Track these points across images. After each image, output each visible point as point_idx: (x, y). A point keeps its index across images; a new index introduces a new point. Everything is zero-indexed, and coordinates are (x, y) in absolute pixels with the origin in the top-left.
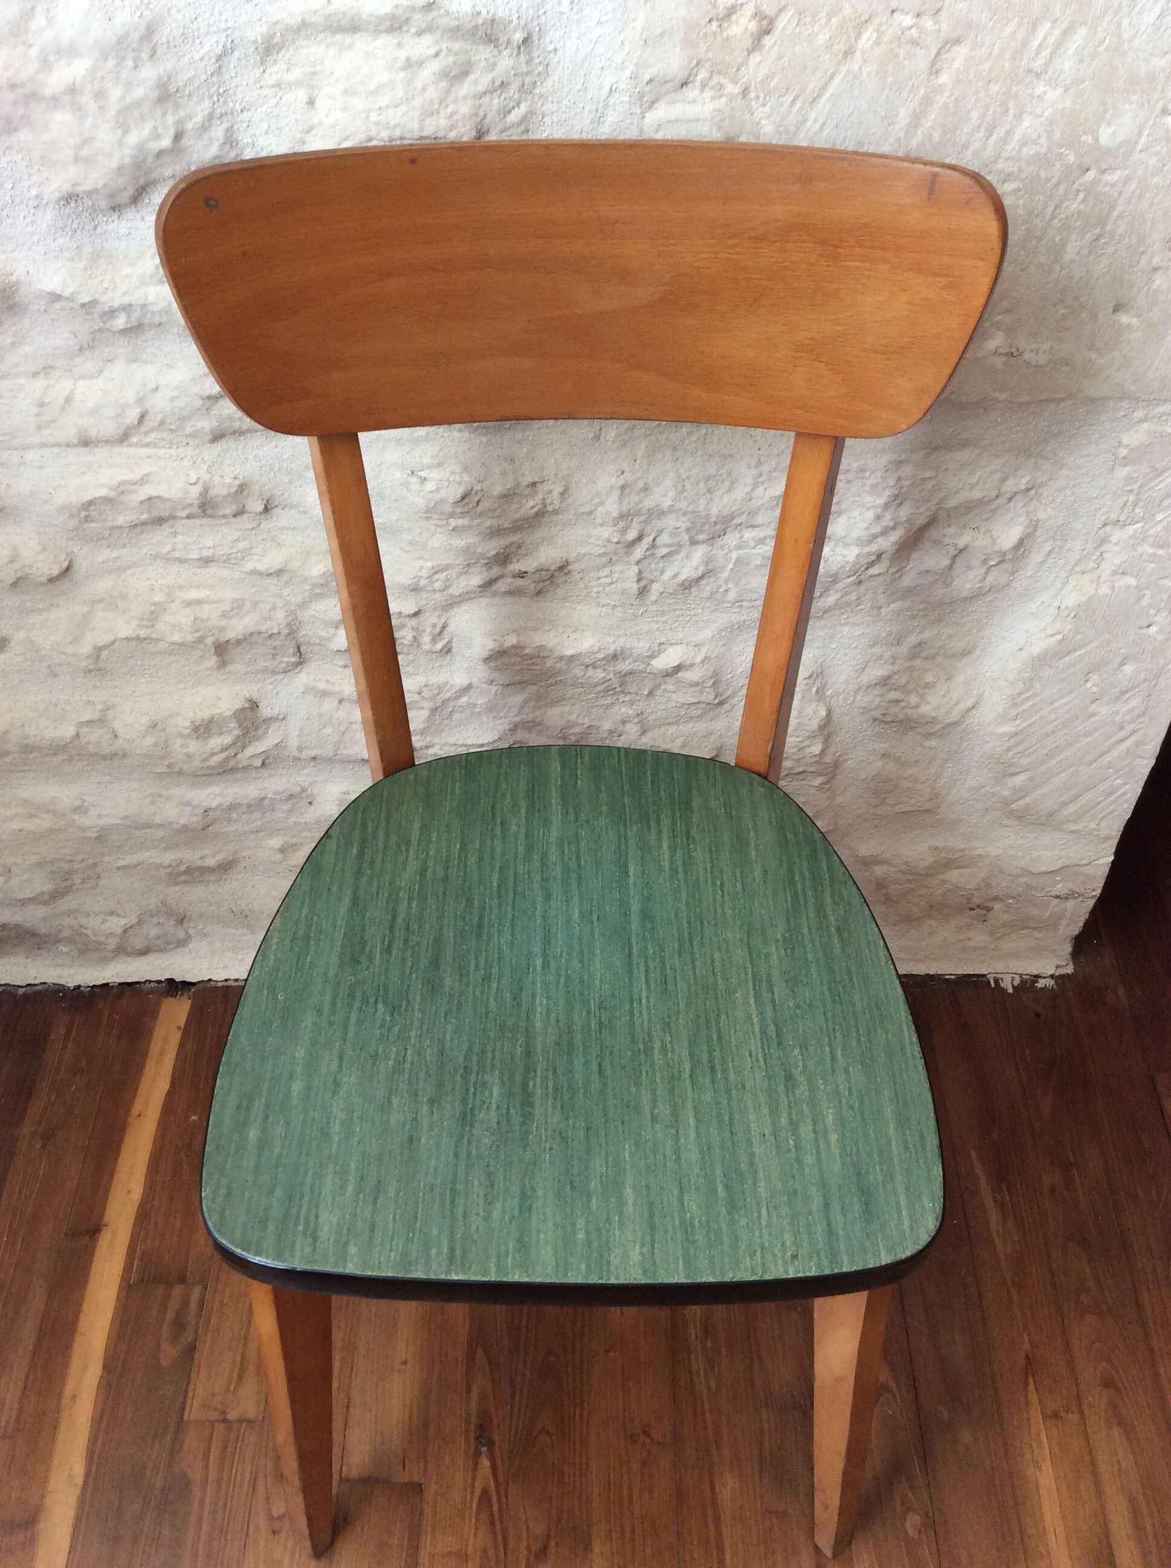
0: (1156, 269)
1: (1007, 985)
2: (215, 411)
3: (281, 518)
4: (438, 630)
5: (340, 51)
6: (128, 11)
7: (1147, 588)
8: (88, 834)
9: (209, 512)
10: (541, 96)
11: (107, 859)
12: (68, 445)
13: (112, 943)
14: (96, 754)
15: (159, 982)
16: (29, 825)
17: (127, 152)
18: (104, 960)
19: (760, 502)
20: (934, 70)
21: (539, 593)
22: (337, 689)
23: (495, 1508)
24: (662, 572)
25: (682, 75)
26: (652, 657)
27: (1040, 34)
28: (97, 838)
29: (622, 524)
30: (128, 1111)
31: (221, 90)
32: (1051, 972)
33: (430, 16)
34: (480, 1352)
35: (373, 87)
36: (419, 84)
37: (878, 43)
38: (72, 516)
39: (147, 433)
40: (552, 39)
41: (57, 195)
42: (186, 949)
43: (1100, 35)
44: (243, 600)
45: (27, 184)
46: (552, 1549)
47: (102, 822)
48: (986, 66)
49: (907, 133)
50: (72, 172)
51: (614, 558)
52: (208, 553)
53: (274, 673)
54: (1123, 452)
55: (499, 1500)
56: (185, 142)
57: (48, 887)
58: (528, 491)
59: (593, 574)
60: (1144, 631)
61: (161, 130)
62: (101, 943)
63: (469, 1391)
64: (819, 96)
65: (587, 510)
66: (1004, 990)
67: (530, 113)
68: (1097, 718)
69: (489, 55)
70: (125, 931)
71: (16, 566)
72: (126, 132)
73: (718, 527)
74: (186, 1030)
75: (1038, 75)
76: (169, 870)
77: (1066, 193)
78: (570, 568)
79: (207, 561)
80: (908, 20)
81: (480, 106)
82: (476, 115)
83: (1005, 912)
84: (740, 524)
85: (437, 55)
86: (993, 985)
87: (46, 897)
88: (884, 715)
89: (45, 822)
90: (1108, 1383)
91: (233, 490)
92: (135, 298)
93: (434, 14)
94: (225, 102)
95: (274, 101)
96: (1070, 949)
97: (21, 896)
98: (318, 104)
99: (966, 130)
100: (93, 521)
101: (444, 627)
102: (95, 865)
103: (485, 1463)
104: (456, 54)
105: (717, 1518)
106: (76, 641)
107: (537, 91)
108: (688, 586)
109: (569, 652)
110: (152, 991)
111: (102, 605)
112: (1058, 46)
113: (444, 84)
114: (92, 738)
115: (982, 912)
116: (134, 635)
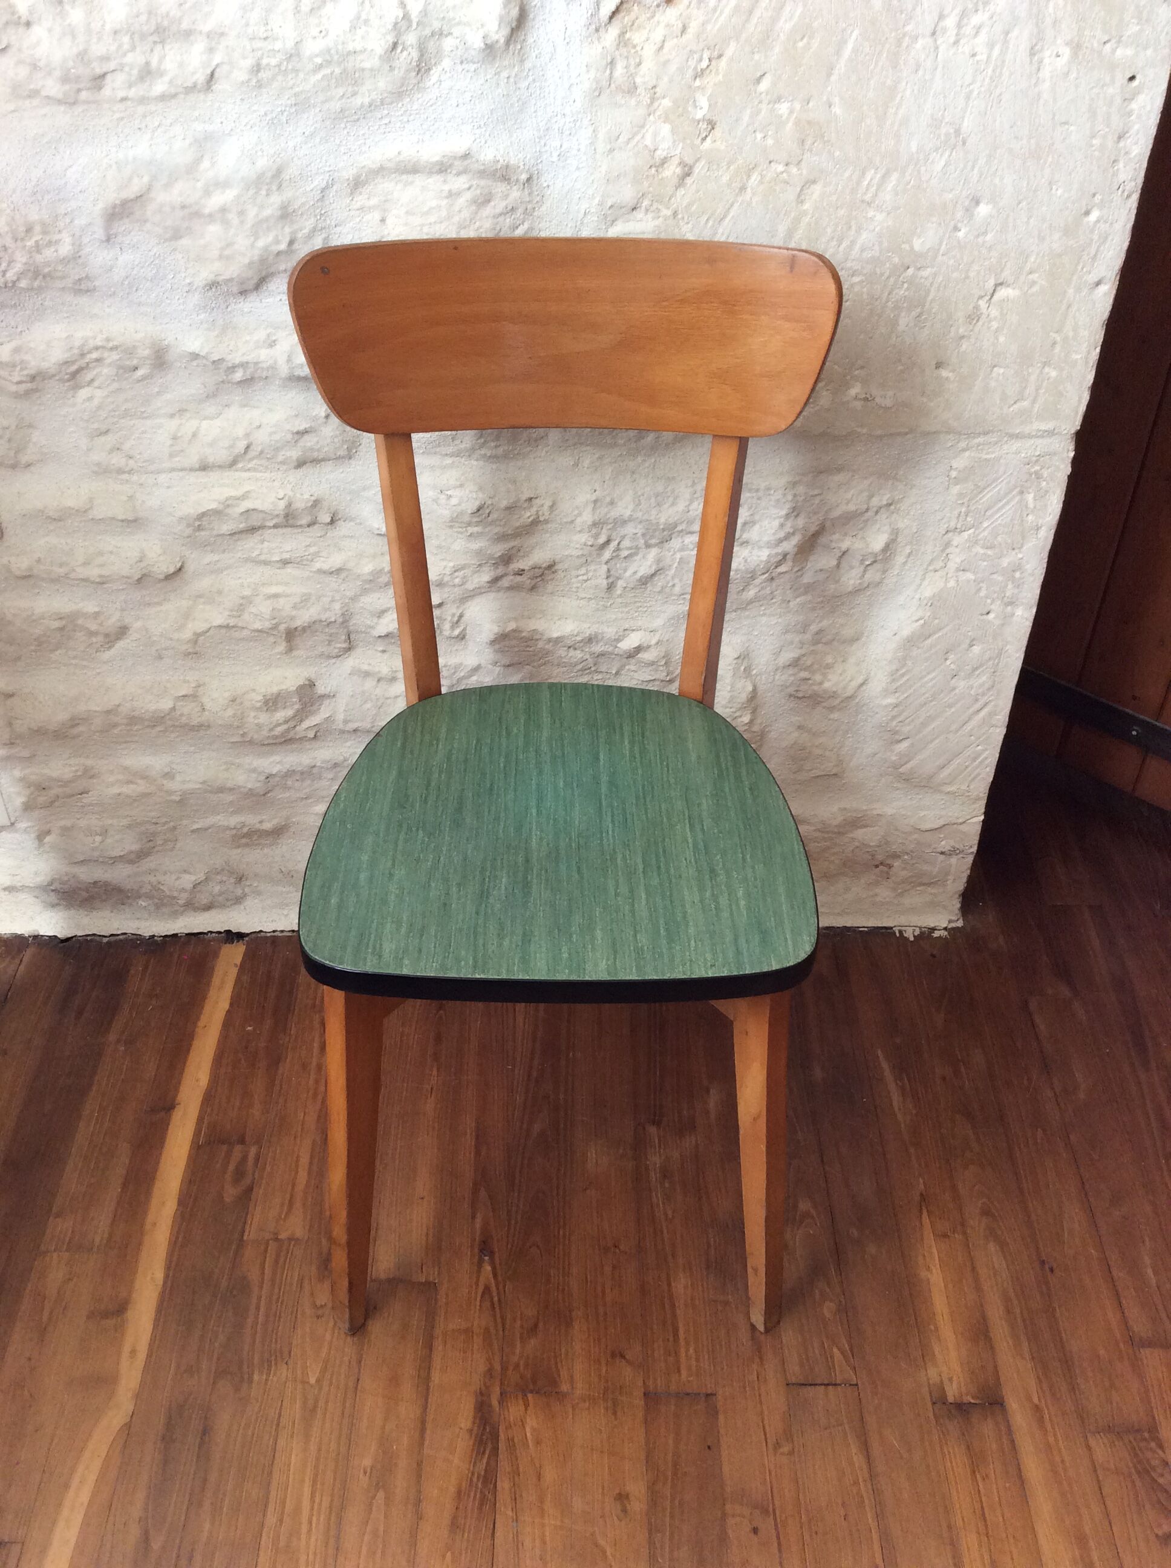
0: (963, 337)
1: (909, 934)
2: (301, 444)
3: (343, 528)
4: (456, 619)
5: (405, 185)
6: (266, 158)
7: (983, 582)
8: (173, 798)
9: (291, 522)
10: (538, 217)
11: (185, 822)
12: (191, 470)
13: (183, 898)
14: (186, 725)
15: (219, 933)
16: (129, 790)
17: (257, 252)
18: (175, 914)
19: (696, 513)
20: (800, 200)
21: (533, 588)
22: (377, 669)
23: (496, 1299)
24: (625, 570)
25: (631, 204)
26: (618, 640)
27: (868, 176)
28: (179, 801)
29: (594, 531)
30: (195, 1024)
31: (323, 212)
32: (945, 926)
33: (466, 163)
34: (482, 1193)
35: (426, 210)
36: (457, 208)
37: (761, 182)
38: (188, 526)
39: (250, 460)
40: (546, 179)
41: (204, 282)
42: (242, 907)
43: (908, 178)
44: (310, 594)
45: (183, 275)
46: (541, 1325)
47: (185, 787)
48: (834, 198)
50: (217, 266)
51: (589, 559)
52: (286, 556)
53: (329, 657)
54: (954, 474)
55: (498, 1294)
56: (297, 243)
57: (135, 847)
58: (526, 505)
59: (574, 573)
60: (985, 617)
61: (280, 238)
62: (175, 898)
63: (474, 1217)
64: (725, 217)
65: (569, 520)
66: (907, 939)
68: (957, 691)
69: (504, 189)
70: (194, 887)
71: (142, 565)
72: (256, 239)
73: (665, 533)
74: (242, 967)
75: (869, 204)
76: (234, 832)
77: (895, 283)
78: (556, 567)
79: (285, 563)
80: (781, 168)
81: (497, 223)
83: (904, 869)
84: (682, 531)
85: (469, 188)
86: (898, 935)
87: (133, 856)
88: (797, 691)
89: (141, 787)
90: (986, 1212)
91: (309, 505)
92: (251, 357)
93: (469, 161)
94: (325, 220)
95: (358, 220)
96: (959, 905)
97: (113, 854)
98: (388, 221)
99: (824, 240)
100: (203, 530)
101: (461, 616)
102: (175, 828)
103: (488, 1268)
104: (482, 188)
105: (673, 1306)
106: (180, 628)
107: (536, 214)
108: (645, 581)
109: (555, 635)
110: (214, 939)
111: (202, 600)
112: (880, 186)
113: (473, 208)
114: (186, 711)
115: (885, 869)
116: (225, 624)
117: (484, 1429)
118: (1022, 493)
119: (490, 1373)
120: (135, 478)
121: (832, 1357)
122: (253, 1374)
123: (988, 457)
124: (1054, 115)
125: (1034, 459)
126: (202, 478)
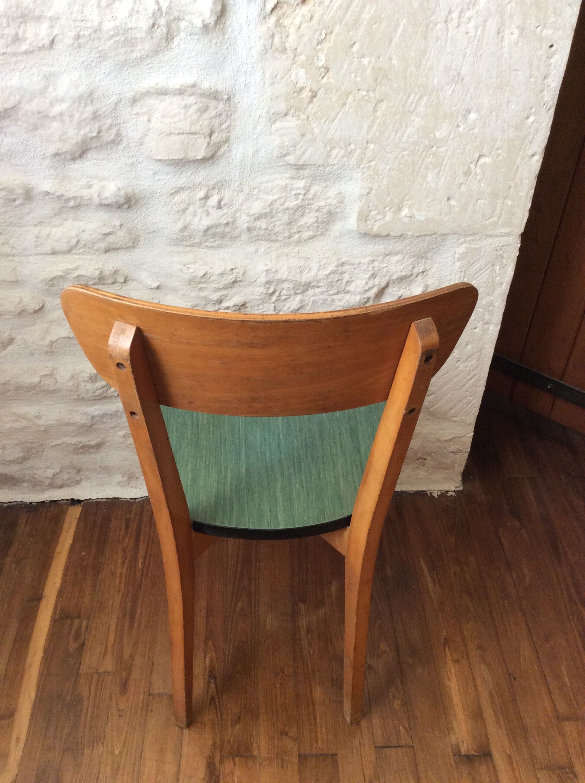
0: (462, 184)
1: (435, 495)
2: (106, 240)
3: (131, 285)
6: (84, 86)
8: (41, 429)
9: (102, 282)
10: (234, 119)
11: (47, 442)
12: (47, 254)
13: (47, 482)
14: (47, 390)
15: (67, 500)
16: (17, 425)
17: (80, 137)
18: (43, 491)
19: (321, 277)
20: (375, 110)
23: (217, 704)
24: (284, 307)
25: (285, 111)
27: (411, 98)
28: (44, 431)
29: (267, 286)
30: (54, 552)
31: (116, 116)
32: (454, 490)
34: (210, 643)
35: (172, 114)
36: (189, 113)
37: (354, 100)
38: (46, 284)
39: (79, 249)
40: (237, 99)
41: (52, 154)
42: (80, 486)
43: (432, 99)
45: (40, 150)
46: (242, 717)
47: (47, 423)
48: (393, 110)
49: (367, 133)
50: (58, 145)
51: (264, 301)
54: (457, 256)
55: (219, 700)
56: (101, 134)
57: (21, 455)
58: (230, 272)
59: (256, 308)
60: (474, 330)
61: (93, 129)
62: (43, 482)
63: (205, 657)
64: (335, 119)
65: (253, 280)
66: (434, 497)
67: (230, 126)
68: (459, 369)
69: (215, 104)
70: (54, 476)
71: (21, 305)
72: (80, 130)
73: (305, 287)
74: (80, 519)
75: (412, 113)
76: (74, 447)
77: (426, 156)
78: (247, 305)
80: (364, 93)
81: (212, 122)
82: (210, 125)
83: (432, 461)
84: (314, 286)
85: (196, 103)
86: (429, 495)
87: (20, 460)
89: (23, 423)
90: (479, 647)
91: (112, 273)
92: (78, 194)
93: (195, 88)
94: (117, 120)
95: (136, 120)
96: (460, 479)
97: (9, 459)
98: (152, 121)
99: (388, 132)
100: (54, 286)
102: (42, 445)
103: (213, 686)
104: (203, 103)
105: (313, 704)
106: (43, 338)
107: (233, 117)
110: (65, 504)
111: (54, 324)
112: (417, 104)
113: (198, 114)
114: (46, 383)
115: (422, 461)
116: (67, 336)
117: (212, 778)
118: (493, 265)
119: (214, 745)
120: (16, 258)
121: (399, 730)
122: (84, 750)
123: (475, 247)
124: (510, 66)
125: (499, 248)
126: (53, 258)
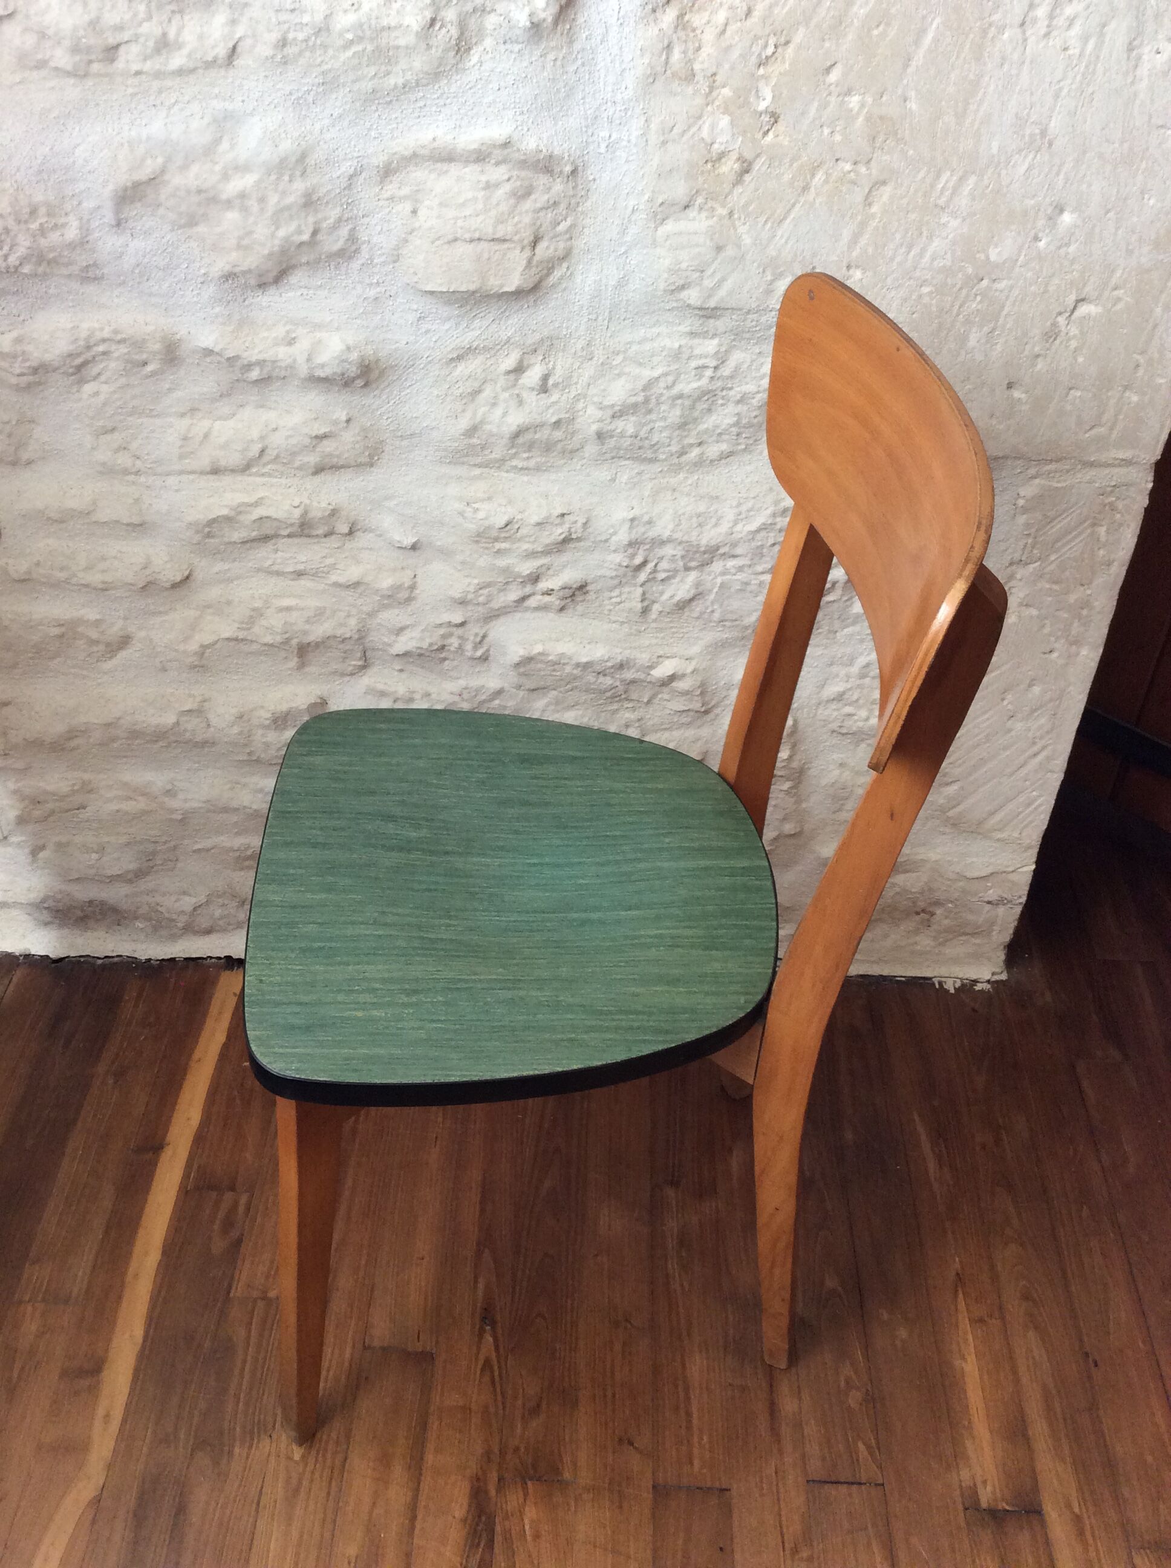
0: (1038, 356)
1: (950, 986)
2: (319, 449)
3: (363, 540)
4: (478, 639)
5: (439, 175)
6: (290, 141)
7: (1046, 618)
8: (174, 816)
9: (306, 532)
10: (582, 213)
11: (186, 842)
12: (202, 473)
13: (182, 921)
14: (190, 740)
15: (219, 958)
16: (129, 806)
17: (277, 242)
18: (173, 938)
19: (740, 536)
20: (868, 202)
21: (562, 609)
22: (392, 689)
23: (496, 1373)
24: (662, 593)
25: (685, 200)
26: (651, 667)
27: (943, 180)
28: (181, 820)
29: (630, 551)
30: (190, 1056)
31: (350, 201)
32: (988, 978)
33: (506, 152)
34: (487, 1254)
35: (461, 201)
36: (494, 201)
37: (826, 181)
38: (197, 532)
39: (265, 465)
40: (592, 172)
41: (220, 273)
42: (244, 932)
43: (986, 182)
44: (325, 608)
45: (198, 265)
46: (544, 1406)
47: (188, 805)
48: (905, 201)
49: (849, 247)
50: (234, 256)
51: (624, 580)
52: (301, 567)
53: (343, 675)
54: (1021, 502)
55: (499, 1367)
56: (319, 237)
57: (133, 866)
58: (558, 521)
59: (607, 594)
60: (1047, 656)
61: (303, 227)
62: (174, 920)
63: (476, 1282)
64: (785, 218)
65: (603, 538)
66: (947, 991)
67: (573, 226)
68: (1013, 733)
69: (546, 182)
70: (195, 909)
71: (148, 571)
72: (277, 228)
73: (706, 555)
74: (241, 998)
75: (943, 209)
76: (237, 854)
77: (967, 296)
78: (588, 588)
79: (300, 574)
80: (848, 167)
81: (538, 218)
82: (534, 224)
83: (946, 917)
84: (724, 554)
85: (509, 180)
86: (937, 986)
87: (131, 876)
88: (840, 727)
89: (141, 804)
90: (1026, 1297)
91: (327, 514)
92: (267, 356)
93: (509, 150)
94: (352, 209)
95: (387, 210)
96: (1003, 957)
97: (109, 872)
98: (419, 213)
99: (892, 247)
100: (213, 537)
101: (484, 637)
102: (175, 848)
103: (489, 1339)
104: (522, 180)
105: (687, 1389)
106: (186, 639)
107: (580, 209)
108: (683, 606)
109: (584, 660)
110: (214, 966)
111: (210, 611)
112: (955, 191)
113: (512, 201)
114: (189, 727)
115: (926, 916)
116: (234, 636)
117: (479, 1517)
118: (1094, 525)
119: (488, 1455)
120: (142, 479)
121: (857, 1453)
122: (233, 1447)
123: (1059, 485)
124: (1150, 117)
125: (1109, 489)
126: (213, 481)
